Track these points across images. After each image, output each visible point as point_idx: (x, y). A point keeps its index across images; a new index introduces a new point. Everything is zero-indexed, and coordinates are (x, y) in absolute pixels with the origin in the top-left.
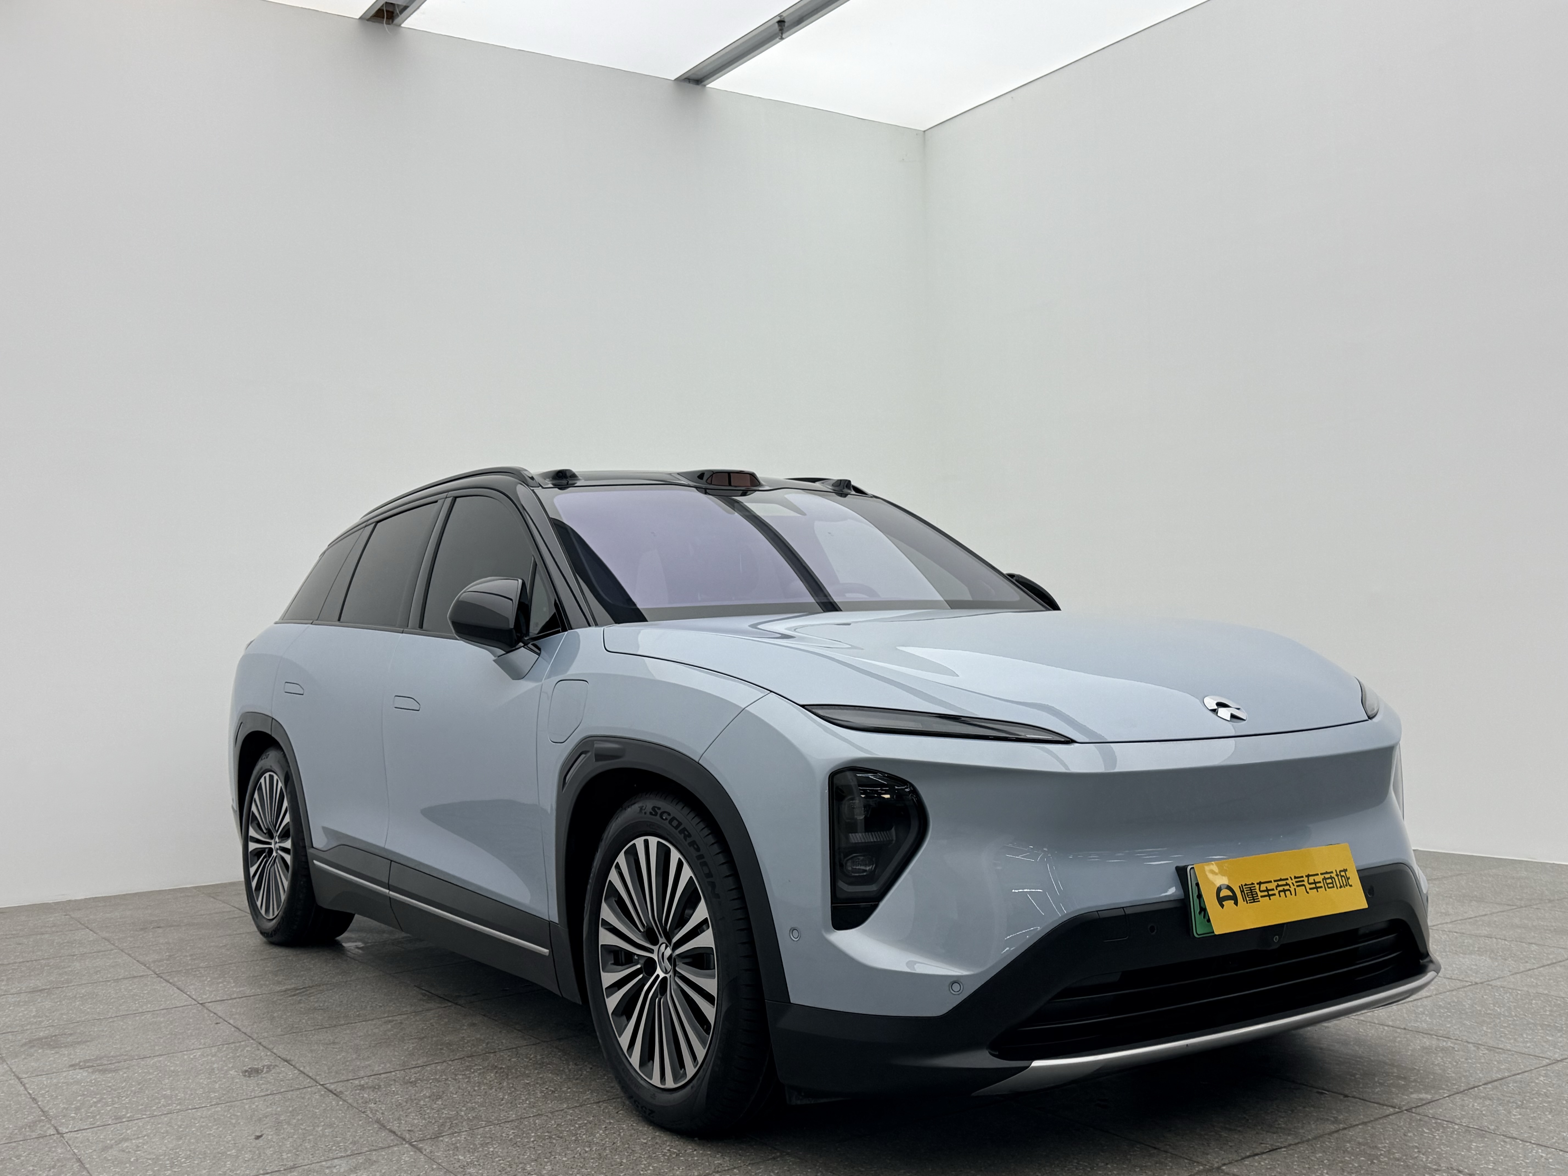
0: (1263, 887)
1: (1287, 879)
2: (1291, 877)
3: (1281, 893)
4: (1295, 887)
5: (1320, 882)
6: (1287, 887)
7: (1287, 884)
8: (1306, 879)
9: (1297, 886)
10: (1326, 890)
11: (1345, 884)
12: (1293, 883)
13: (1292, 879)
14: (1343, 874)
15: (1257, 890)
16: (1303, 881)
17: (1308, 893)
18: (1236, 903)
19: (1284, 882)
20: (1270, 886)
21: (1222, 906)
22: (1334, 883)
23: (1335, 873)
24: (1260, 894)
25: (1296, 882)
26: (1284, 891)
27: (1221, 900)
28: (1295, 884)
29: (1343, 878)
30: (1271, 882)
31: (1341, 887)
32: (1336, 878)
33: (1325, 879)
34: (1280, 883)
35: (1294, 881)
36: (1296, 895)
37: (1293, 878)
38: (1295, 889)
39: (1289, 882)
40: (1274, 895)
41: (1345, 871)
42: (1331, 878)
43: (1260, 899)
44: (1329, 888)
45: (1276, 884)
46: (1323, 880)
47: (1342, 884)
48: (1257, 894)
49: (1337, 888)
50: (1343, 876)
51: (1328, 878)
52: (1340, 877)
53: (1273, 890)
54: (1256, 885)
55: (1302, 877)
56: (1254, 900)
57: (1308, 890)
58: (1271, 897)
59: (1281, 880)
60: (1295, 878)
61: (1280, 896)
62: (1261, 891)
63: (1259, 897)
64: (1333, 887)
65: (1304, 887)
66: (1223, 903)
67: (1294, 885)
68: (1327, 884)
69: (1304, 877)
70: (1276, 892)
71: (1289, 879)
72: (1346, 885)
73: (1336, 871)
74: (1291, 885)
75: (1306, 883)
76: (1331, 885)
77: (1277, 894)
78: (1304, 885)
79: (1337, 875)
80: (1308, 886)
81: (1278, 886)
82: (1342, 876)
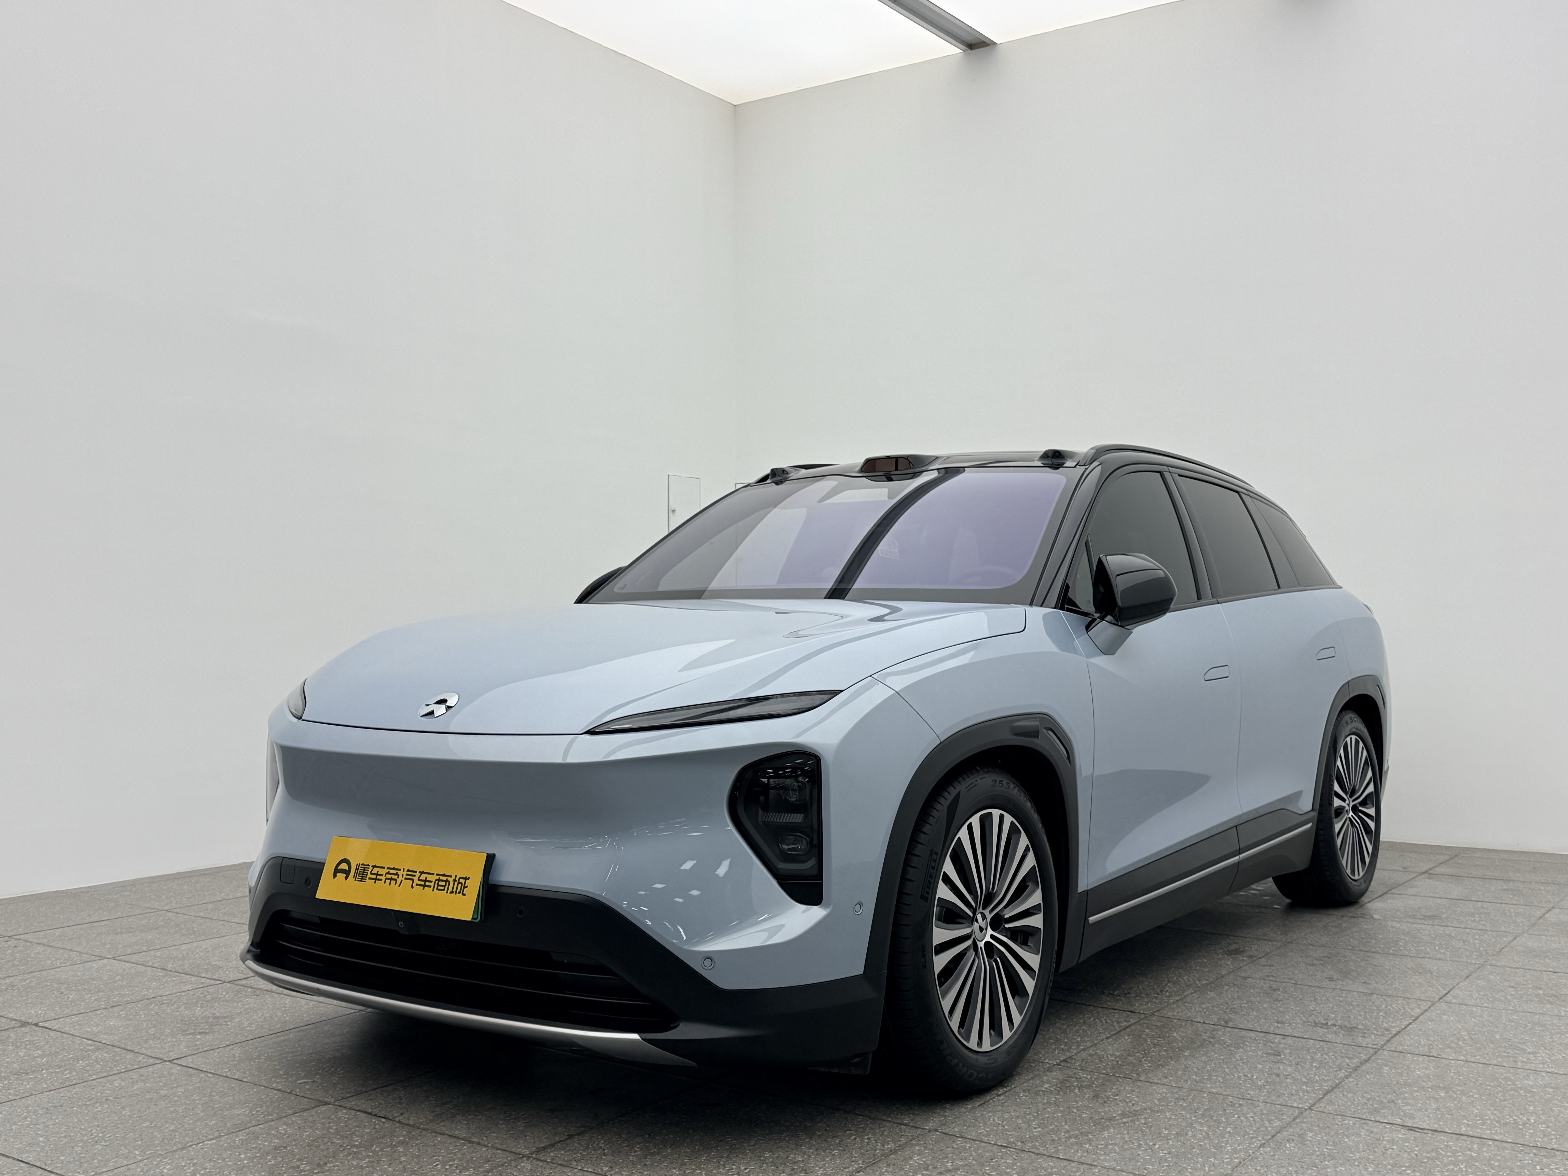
0: (375, 871)
1: (400, 870)
2: (404, 869)
3: (387, 880)
4: (403, 879)
5: (431, 882)
6: (395, 877)
7: (397, 874)
8: (418, 874)
9: (406, 879)
10: (433, 890)
11: (458, 890)
12: (403, 875)
13: (404, 871)
14: (462, 881)
15: (369, 872)
16: (414, 876)
17: (412, 887)
18: (346, 878)
19: (395, 872)
20: (381, 871)
21: (335, 876)
22: (446, 887)
23: (453, 878)
24: (369, 876)
25: (407, 875)
26: (391, 879)
27: (337, 871)
28: (405, 876)
29: (460, 885)
30: (384, 868)
31: (452, 892)
32: (452, 883)
33: (439, 880)
34: (391, 871)
35: (406, 872)
36: (399, 886)
37: (406, 870)
38: (402, 881)
39: (400, 873)
40: (381, 880)
41: (466, 879)
42: (446, 881)
43: (368, 880)
44: (437, 889)
45: (388, 871)
46: (436, 880)
47: (454, 890)
48: (367, 875)
49: (447, 892)
50: (461, 883)
51: (443, 881)
52: (456, 883)
53: (382, 875)
54: (370, 867)
55: (416, 872)
56: (362, 880)
57: (414, 885)
58: (377, 881)
59: (394, 869)
60: (408, 870)
61: (385, 882)
62: (371, 874)
63: (367, 878)
64: (444, 890)
65: (412, 881)
66: (337, 874)
67: (402, 877)
68: (438, 885)
69: (418, 872)
70: (383, 878)
71: (402, 870)
72: (459, 893)
73: (456, 876)
74: (401, 876)
75: (416, 879)
76: (442, 888)
77: (383, 880)
78: (413, 880)
79: (455, 881)
80: (416, 881)
81: (388, 873)
82: (459, 883)
